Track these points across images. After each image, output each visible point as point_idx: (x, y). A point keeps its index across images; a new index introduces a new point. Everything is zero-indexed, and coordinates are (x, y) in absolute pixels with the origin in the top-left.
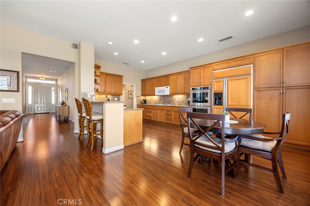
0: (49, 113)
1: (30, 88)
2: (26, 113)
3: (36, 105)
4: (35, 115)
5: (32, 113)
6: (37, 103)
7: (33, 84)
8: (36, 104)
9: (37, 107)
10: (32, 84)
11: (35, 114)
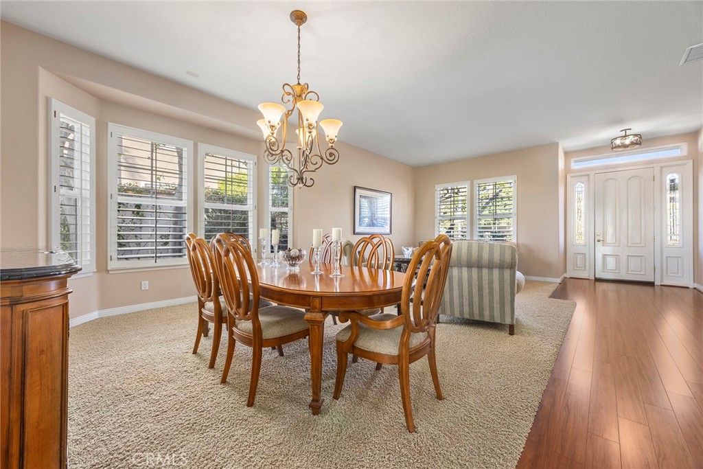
0: (651, 284)
1: (580, 190)
2: (568, 275)
3: (601, 250)
4: (597, 284)
5: (584, 275)
6: (604, 242)
7: (588, 175)
8: (599, 245)
9: (604, 256)
10: (585, 175)
11: (597, 280)
